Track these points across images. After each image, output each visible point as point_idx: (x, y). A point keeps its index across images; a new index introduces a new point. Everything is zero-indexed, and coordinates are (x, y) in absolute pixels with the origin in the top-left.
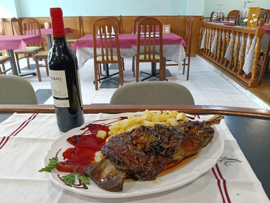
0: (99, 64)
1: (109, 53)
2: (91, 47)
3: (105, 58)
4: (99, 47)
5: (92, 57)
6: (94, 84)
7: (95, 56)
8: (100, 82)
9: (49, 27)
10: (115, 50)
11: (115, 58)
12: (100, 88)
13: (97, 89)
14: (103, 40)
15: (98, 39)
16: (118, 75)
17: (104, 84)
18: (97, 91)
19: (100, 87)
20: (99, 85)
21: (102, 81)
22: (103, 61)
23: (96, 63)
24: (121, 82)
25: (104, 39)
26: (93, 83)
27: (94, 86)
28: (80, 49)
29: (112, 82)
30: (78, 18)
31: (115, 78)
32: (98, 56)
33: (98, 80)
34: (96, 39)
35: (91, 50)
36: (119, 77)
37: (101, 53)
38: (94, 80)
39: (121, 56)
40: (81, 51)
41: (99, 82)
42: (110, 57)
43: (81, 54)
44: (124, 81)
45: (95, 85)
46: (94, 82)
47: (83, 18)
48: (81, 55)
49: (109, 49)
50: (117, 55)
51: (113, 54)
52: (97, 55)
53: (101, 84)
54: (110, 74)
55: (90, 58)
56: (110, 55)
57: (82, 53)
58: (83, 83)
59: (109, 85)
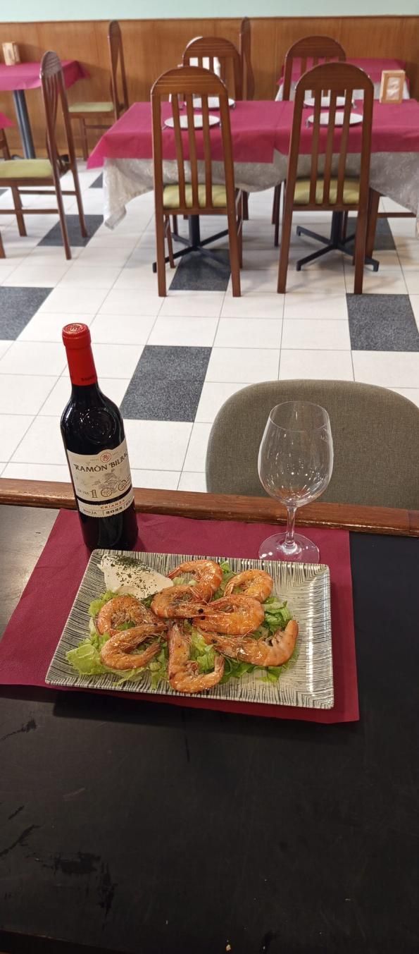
0: (171, 217)
1: (202, 177)
2: (145, 155)
3: (189, 192)
4: (170, 157)
5: (150, 188)
6: (155, 271)
7: (160, 186)
8: (172, 266)
9: (18, 60)
10: (218, 166)
11: (220, 197)
12: (171, 289)
13: (162, 293)
14: (183, 132)
15: (167, 131)
16: (226, 239)
17: (186, 272)
18: (162, 298)
19: (172, 283)
20: (170, 276)
21: (177, 261)
22: (183, 207)
23: (162, 210)
24: (234, 263)
25: (184, 129)
26: (151, 267)
27: (155, 279)
28: (113, 163)
29: (207, 265)
31: (213, 250)
32: (168, 185)
33: (167, 260)
34: (163, 128)
35: (146, 167)
36: (228, 248)
37: (176, 177)
38: (154, 259)
40: (117, 169)
41: (168, 265)
42: (202, 191)
43: (116, 178)
44: (244, 264)
45: (156, 275)
46: (155, 265)
48: (117, 184)
49: (201, 165)
50: (224, 182)
51: (214, 180)
52: (165, 180)
53: (174, 270)
54: (204, 235)
55: (144, 192)
56: (202, 184)
57: (119, 175)
58: (124, 267)
59: (199, 276)
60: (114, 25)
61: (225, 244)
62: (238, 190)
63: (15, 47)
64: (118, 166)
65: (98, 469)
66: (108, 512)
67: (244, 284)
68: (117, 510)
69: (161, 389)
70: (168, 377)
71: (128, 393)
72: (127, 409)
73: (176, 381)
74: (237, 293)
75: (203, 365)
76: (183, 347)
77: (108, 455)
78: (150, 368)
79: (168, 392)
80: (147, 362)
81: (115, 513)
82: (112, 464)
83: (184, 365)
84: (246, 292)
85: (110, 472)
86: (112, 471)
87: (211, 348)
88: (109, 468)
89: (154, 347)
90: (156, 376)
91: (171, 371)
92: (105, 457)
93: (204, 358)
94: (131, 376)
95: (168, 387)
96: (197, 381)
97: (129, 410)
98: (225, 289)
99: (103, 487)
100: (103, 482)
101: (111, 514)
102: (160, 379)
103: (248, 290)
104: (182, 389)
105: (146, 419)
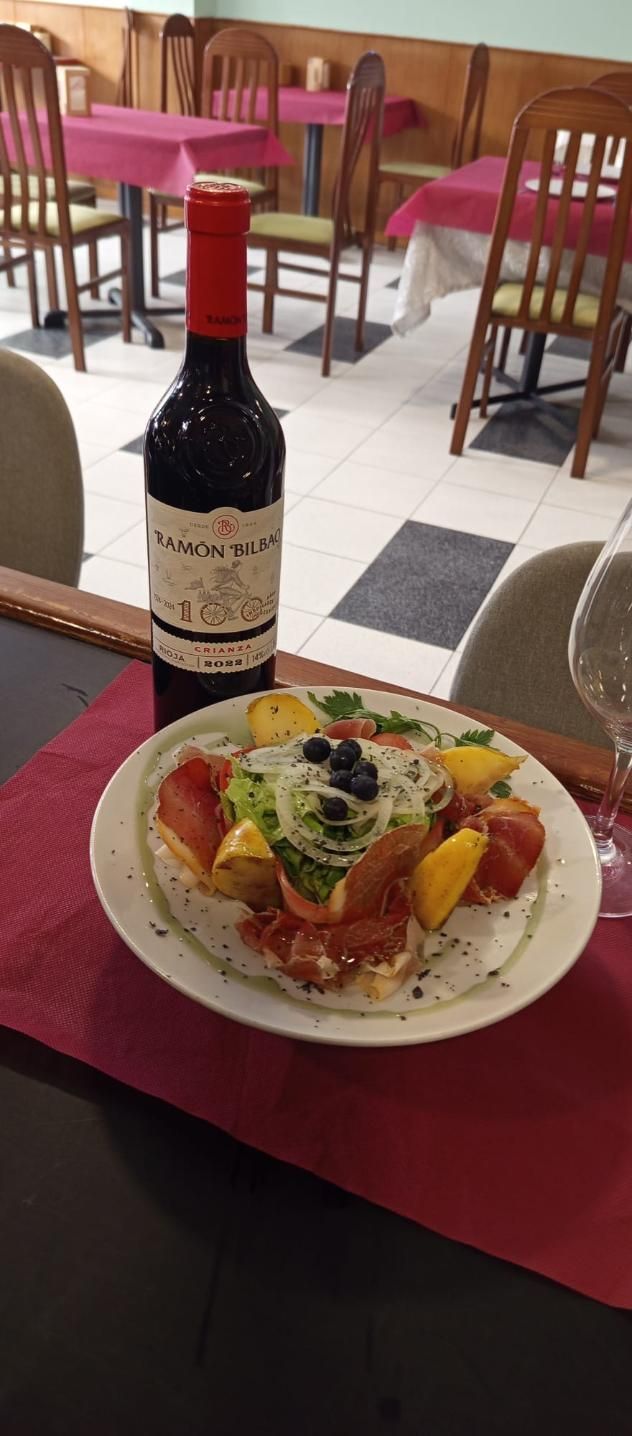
0: (501, 330)
1: (565, 276)
2: (478, 226)
3: (538, 297)
4: (521, 237)
5: (476, 284)
6: (453, 416)
7: (492, 281)
8: (483, 414)
9: (326, 85)
10: (597, 264)
11: (587, 311)
12: (473, 446)
13: (457, 449)
14: (551, 201)
15: (528, 195)
16: (578, 393)
17: (502, 428)
18: (454, 458)
19: (476, 440)
20: (474, 430)
21: (492, 409)
22: (523, 316)
23: (487, 315)
24: (585, 427)
25: (555, 197)
26: (448, 410)
27: (448, 428)
28: (429, 232)
29: (539, 424)
30: (468, 55)
31: (559, 406)
32: (506, 282)
33: (476, 404)
34: (519, 192)
35: (479, 248)
36: (580, 406)
37: (523, 271)
38: (456, 398)
39: (619, 302)
40: (432, 244)
41: (475, 412)
42: (560, 300)
43: (427, 257)
44: (600, 433)
45: (453, 423)
46: (455, 407)
47: (494, 59)
48: (426, 265)
49: (569, 257)
50: (599, 292)
51: (584, 285)
52: (503, 274)
53: (483, 423)
54: (546, 378)
55: (467, 287)
56: (563, 288)
57: (434, 254)
58: (406, 402)
59: (522, 437)
60: (481, 53)
61: (576, 401)
62: (619, 309)
63: (327, 67)
64: (436, 240)
65: (202, 550)
66: (208, 664)
67: (594, 461)
68: (229, 664)
69: (414, 589)
70: (431, 573)
71: (360, 583)
72: (351, 607)
73: (442, 582)
74: (579, 472)
75: (493, 568)
76: (467, 535)
77: (232, 521)
78: (405, 555)
79: (425, 596)
80: (403, 545)
81: (225, 670)
82: (237, 548)
83: (462, 561)
84: (593, 474)
85: (230, 567)
86: (235, 565)
87: (513, 546)
88: (229, 553)
89: (421, 524)
90: (411, 569)
91: (439, 566)
92: (225, 524)
93: (498, 558)
94: (370, 558)
95: (425, 588)
96: (476, 589)
97: (354, 609)
98: (560, 463)
99: (208, 600)
100: (209, 585)
101: (213, 670)
102: (416, 574)
103: (599, 472)
104: (449, 596)
105: (378, 629)
